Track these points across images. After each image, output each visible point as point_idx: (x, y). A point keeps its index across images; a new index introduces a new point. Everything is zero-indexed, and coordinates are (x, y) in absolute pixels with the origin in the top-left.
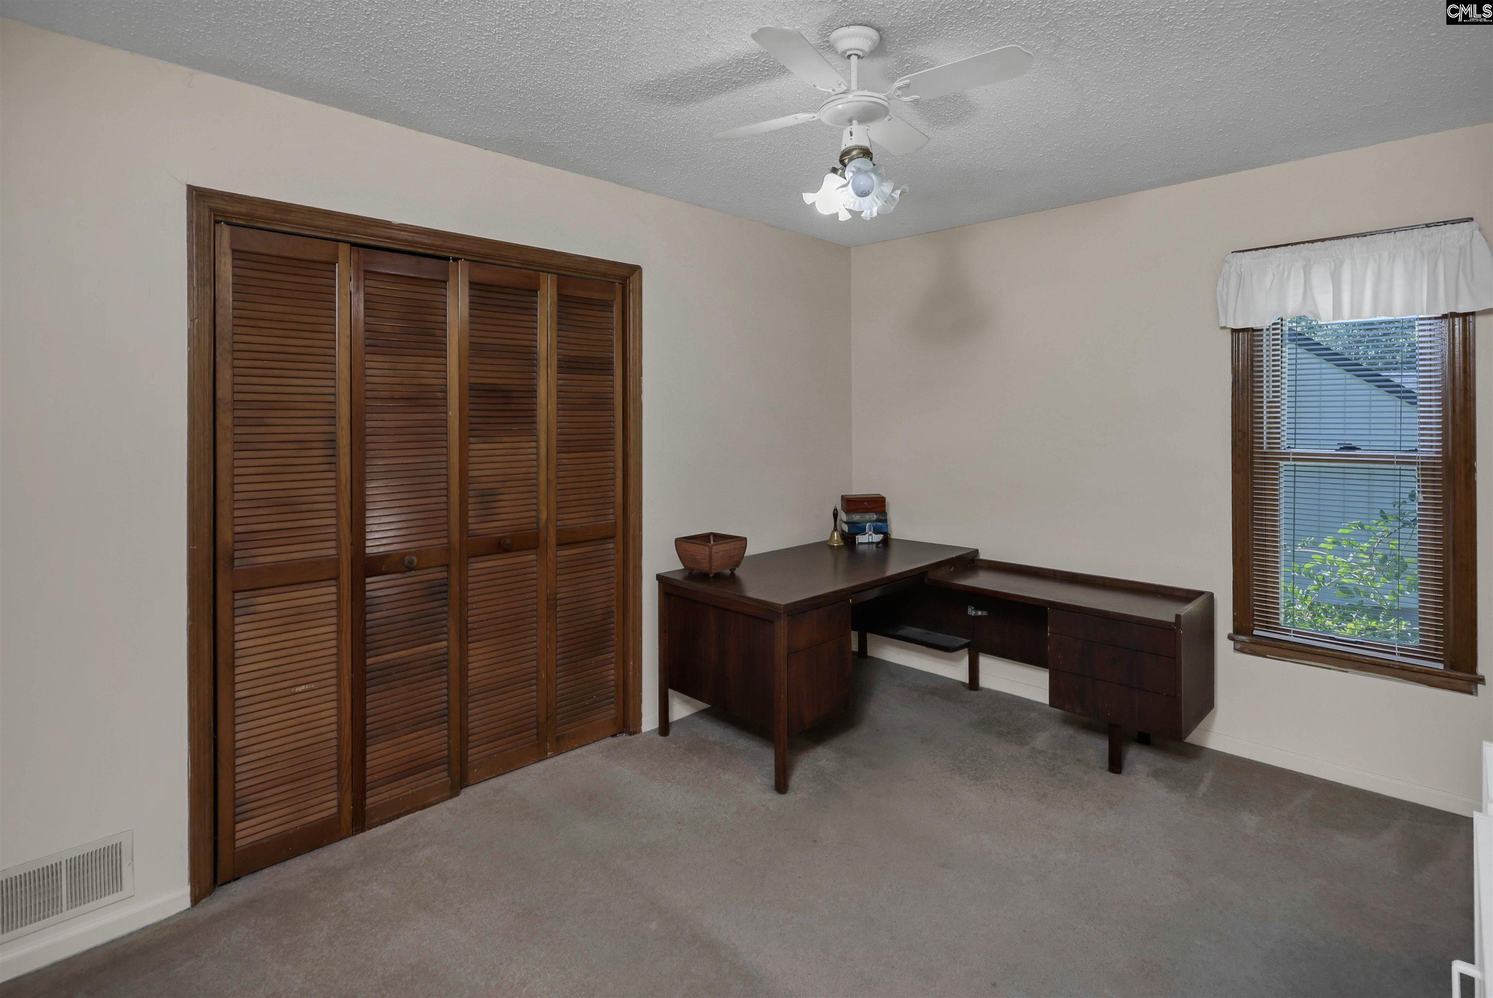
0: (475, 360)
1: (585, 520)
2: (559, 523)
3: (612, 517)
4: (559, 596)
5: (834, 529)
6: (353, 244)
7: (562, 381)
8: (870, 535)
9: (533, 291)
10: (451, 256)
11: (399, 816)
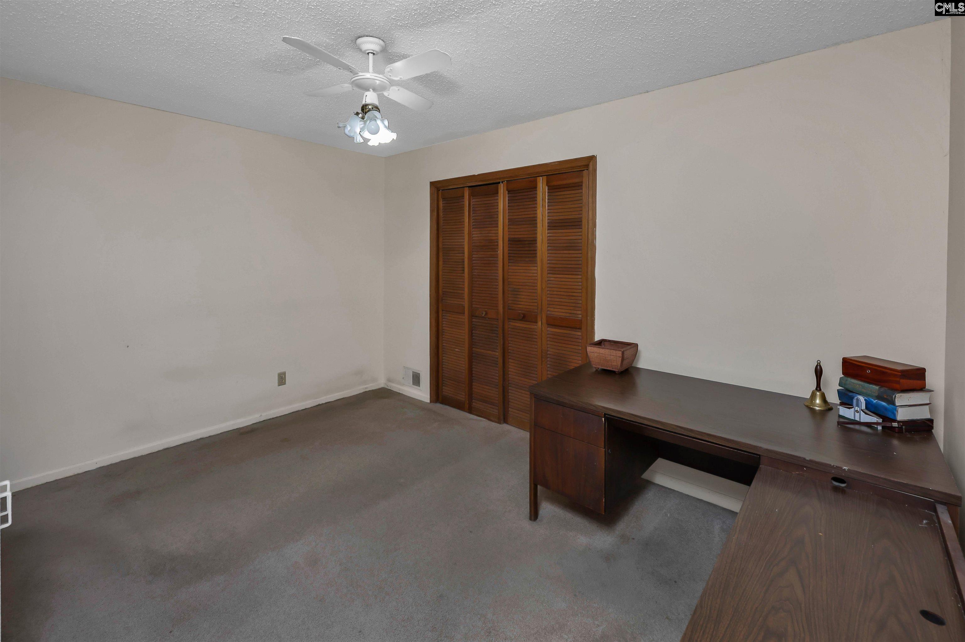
0: (511, 227)
1: (564, 314)
2: (548, 312)
3: (580, 316)
4: (549, 352)
5: (816, 389)
6: (469, 187)
7: (550, 234)
8: (857, 411)
9: (534, 188)
10: (501, 181)
11: (481, 417)
